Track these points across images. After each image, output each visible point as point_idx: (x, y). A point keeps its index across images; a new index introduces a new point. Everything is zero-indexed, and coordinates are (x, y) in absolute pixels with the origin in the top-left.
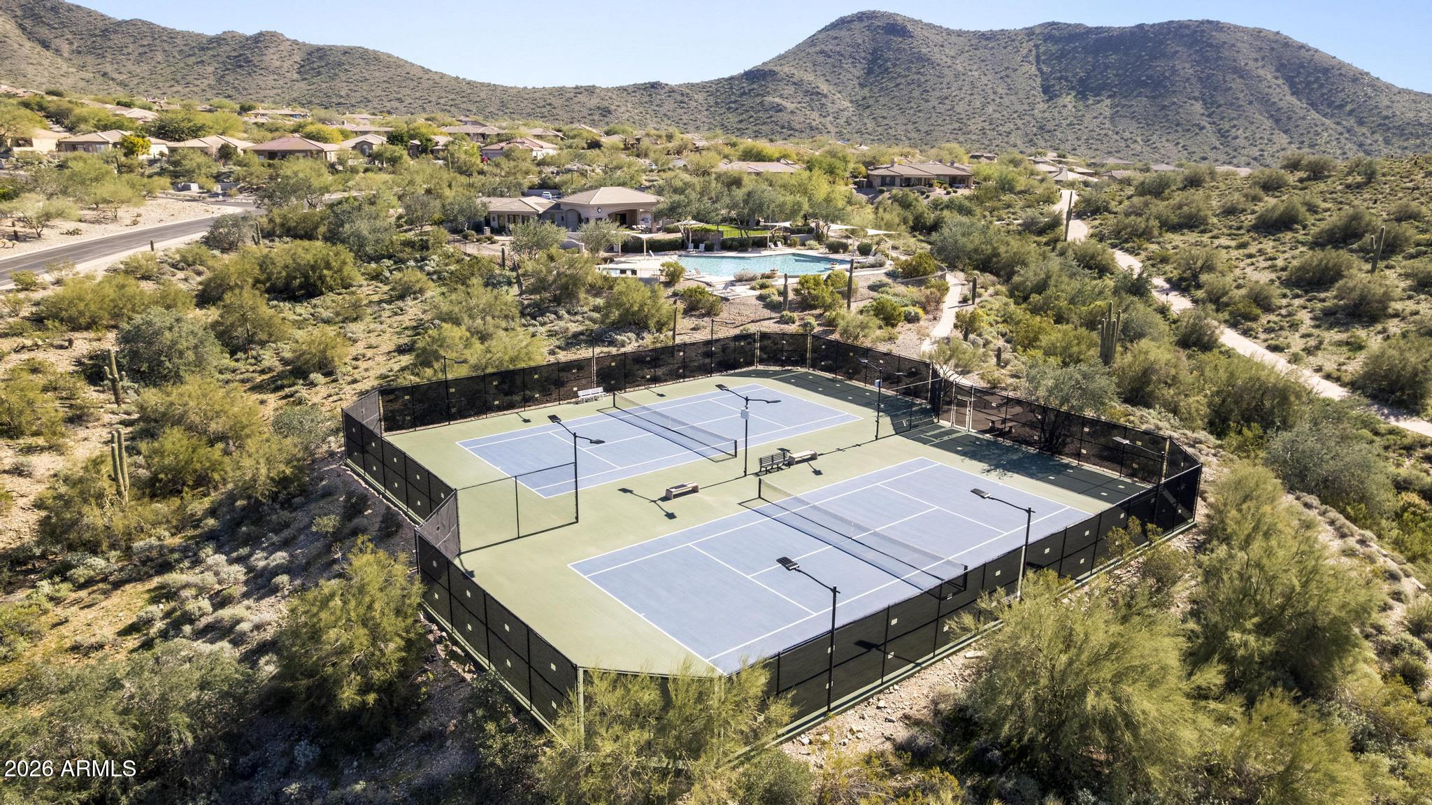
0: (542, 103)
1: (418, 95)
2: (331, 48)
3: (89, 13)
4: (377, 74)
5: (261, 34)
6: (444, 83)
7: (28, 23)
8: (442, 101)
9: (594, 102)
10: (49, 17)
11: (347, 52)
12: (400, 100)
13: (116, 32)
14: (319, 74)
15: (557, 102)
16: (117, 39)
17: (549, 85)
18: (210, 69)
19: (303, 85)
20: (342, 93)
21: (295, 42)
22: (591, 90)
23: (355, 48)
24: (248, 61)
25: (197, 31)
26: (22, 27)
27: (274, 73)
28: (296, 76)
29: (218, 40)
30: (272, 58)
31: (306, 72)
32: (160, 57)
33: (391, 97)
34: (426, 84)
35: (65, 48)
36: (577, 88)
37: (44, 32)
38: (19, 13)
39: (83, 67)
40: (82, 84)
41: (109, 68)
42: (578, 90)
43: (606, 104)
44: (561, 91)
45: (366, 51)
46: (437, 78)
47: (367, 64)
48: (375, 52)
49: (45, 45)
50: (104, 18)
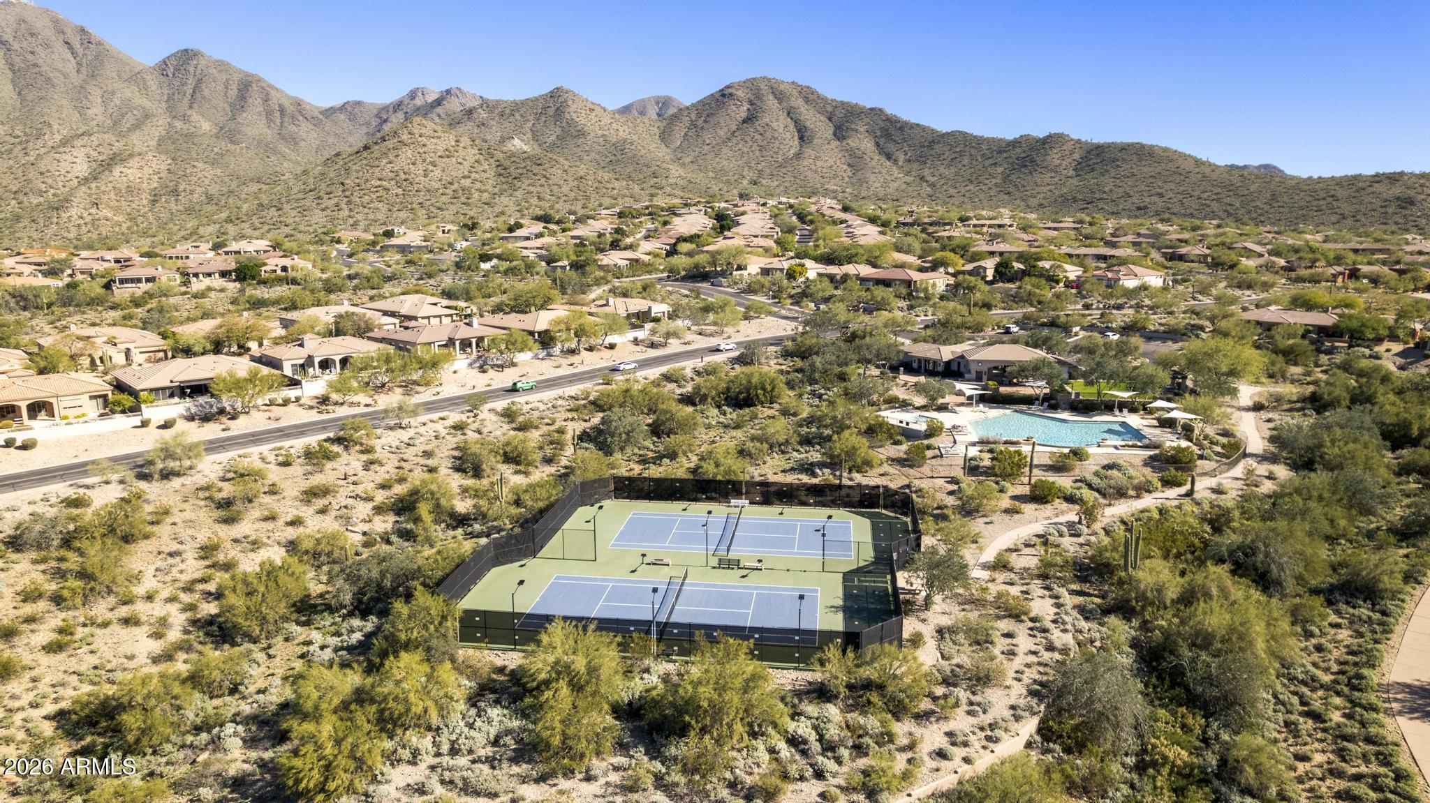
0: (1322, 194)
1: (1182, 189)
2: (1109, 146)
3: (924, 129)
4: (1146, 169)
5: (1050, 136)
6: (1214, 176)
7: (882, 141)
8: (1205, 196)
9: (1396, 190)
10: (897, 135)
11: (1124, 148)
12: (1161, 195)
13: (939, 142)
14: (1093, 170)
15: (1340, 193)
16: (938, 148)
17: (1339, 173)
18: (1000, 170)
19: (1075, 181)
20: (1106, 189)
21: (1079, 141)
22: (1394, 178)
23: (1132, 144)
24: (1032, 161)
25: (1000, 136)
26: (877, 144)
27: (1052, 171)
28: (1071, 173)
29: (1015, 143)
30: (1054, 158)
31: (1082, 169)
32: (966, 161)
33: (1153, 192)
34: (1194, 178)
35: (901, 158)
36: (1377, 175)
37: (891, 147)
38: (878, 134)
39: (908, 173)
40: (904, 186)
41: (926, 172)
42: (1377, 178)
43: (1412, 193)
44: (1352, 182)
45: (1142, 146)
46: (1207, 171)
47: (1140, 160)
48: (1152, 146)
49: (889, 157)
50: (933, 131)
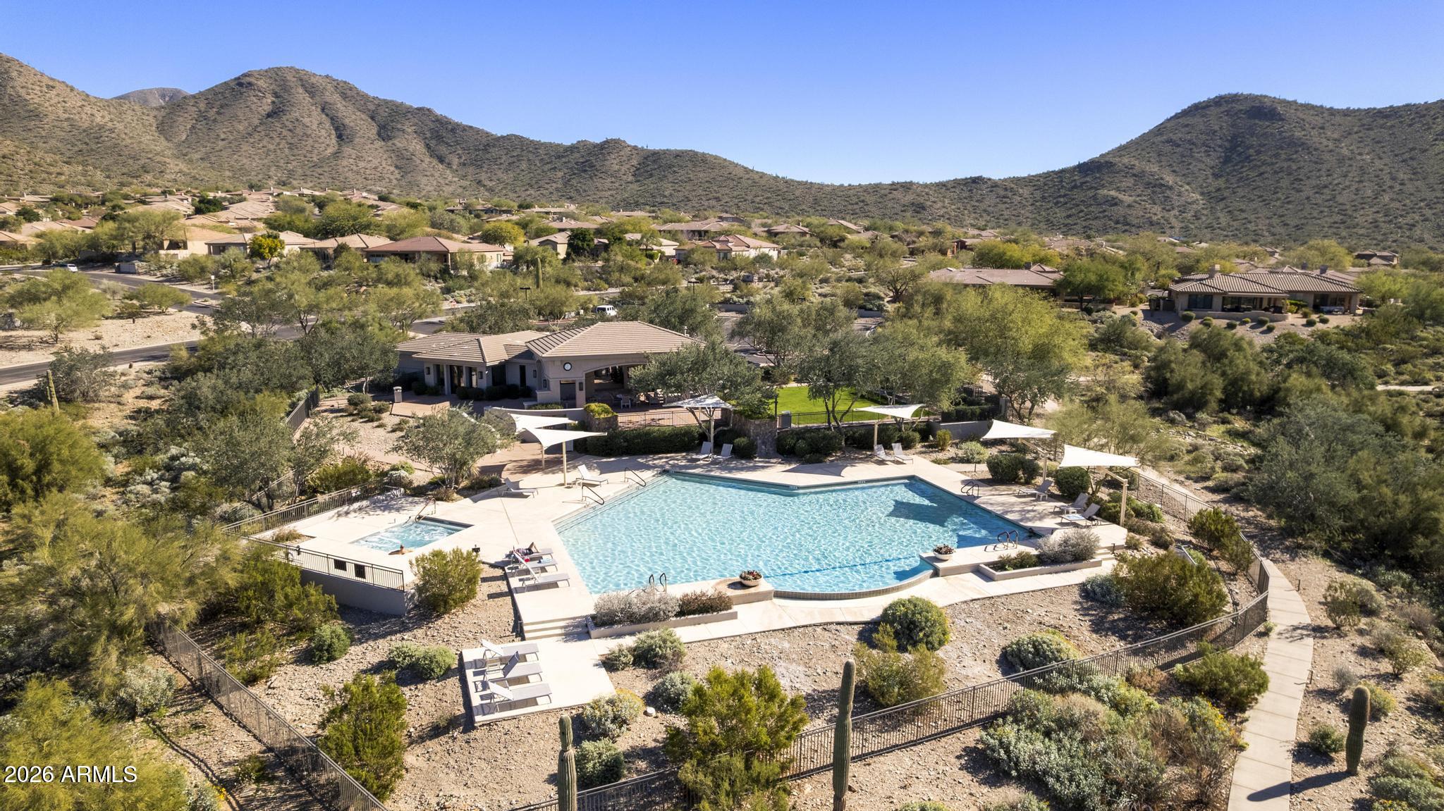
0: (855, 200)
1: (735, 193)
2: (665, 152)
3: (478, 131)
4: (701, 175)
5: (607, 142)
6: (763, 182)
7: (433, 143)
8: (757, 199)
9: (910, 198)
10: (449, 138)
11: (679, 155)
12: (718, 199)
13: (494, 146)
14: (651, 175)
15: (870, 199)
16: (494, 152)
17: (865, 182)
18: (560, 174)
19: (635, 186)
20: (666, 193)
21: (635, 148)
22: (907, 186)
23: (686, 151)
24: (592, 166)
25: (558, 141)
26: (428, 146)
27: (612, 176)
28: (631, 178)
29: (572, 149)
30: (613, 163)
31: (640, 175)
32: (524, 165)
33: (711, 196)
34: (745, 183)
35: (455, 161)
36: (893, 184)
37: (443, 150)
38: (428, 135)
39: (464, 177)
40: (460, 190)
41: (483, 177)
42: (894, 187)
43: (921, 200)
44: (876, 188)
45: (696, 154)
46: (756, 177)
47: (695, 166)
48: (704, 154)
49: (441, 160)
50: (488, 135)
